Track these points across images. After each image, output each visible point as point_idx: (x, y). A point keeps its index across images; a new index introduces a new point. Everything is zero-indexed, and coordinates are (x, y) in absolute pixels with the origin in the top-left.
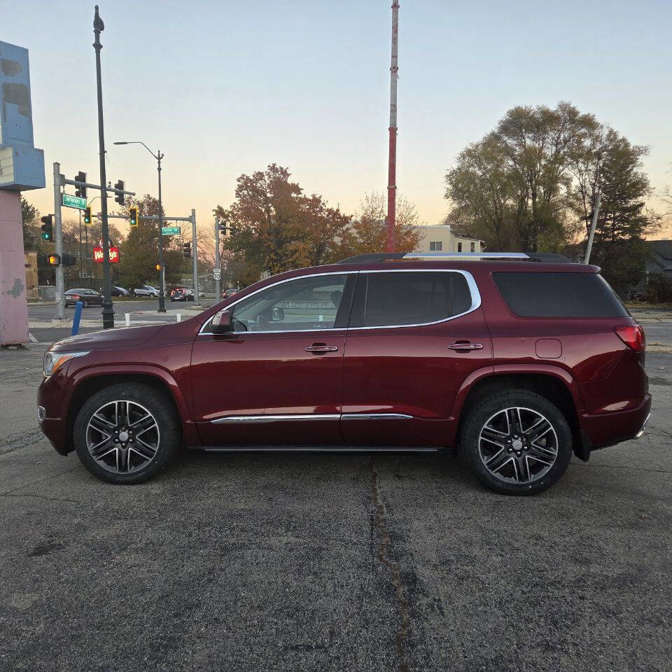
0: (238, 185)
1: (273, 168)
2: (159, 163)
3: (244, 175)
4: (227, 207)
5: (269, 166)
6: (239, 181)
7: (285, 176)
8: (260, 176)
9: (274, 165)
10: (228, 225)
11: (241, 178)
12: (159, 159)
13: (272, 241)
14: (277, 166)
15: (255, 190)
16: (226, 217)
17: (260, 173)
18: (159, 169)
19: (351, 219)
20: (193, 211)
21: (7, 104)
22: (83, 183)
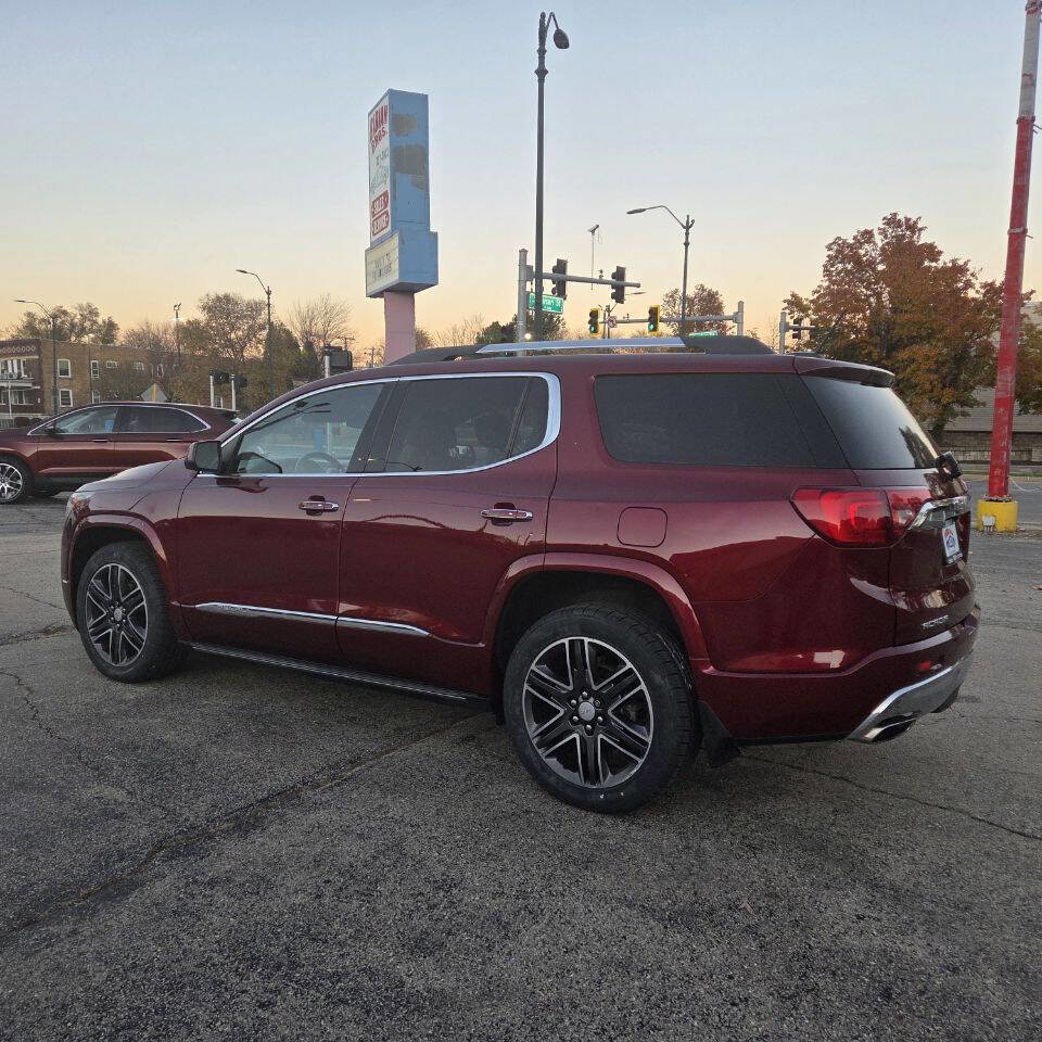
0: (828, 256)
1: (892, 221)
2: (687, 234)
3: (839, 238)
4: (806, 295)
5: (884, 218)
6: (829, 248)
7: (913, 232)
8: (867, 236)
9: (895, 214)
10: (806, 323)
11: (834, 243)
12: (687, 227)
13: (875, 345)
14: (901, 217)
15: (857, 260)
16: (803, 309)
17: (866, 232)
18: (687, 244)
19: (1029, 299)
20: (741, 304)
21: (398, 174)
22: (560, 275)
